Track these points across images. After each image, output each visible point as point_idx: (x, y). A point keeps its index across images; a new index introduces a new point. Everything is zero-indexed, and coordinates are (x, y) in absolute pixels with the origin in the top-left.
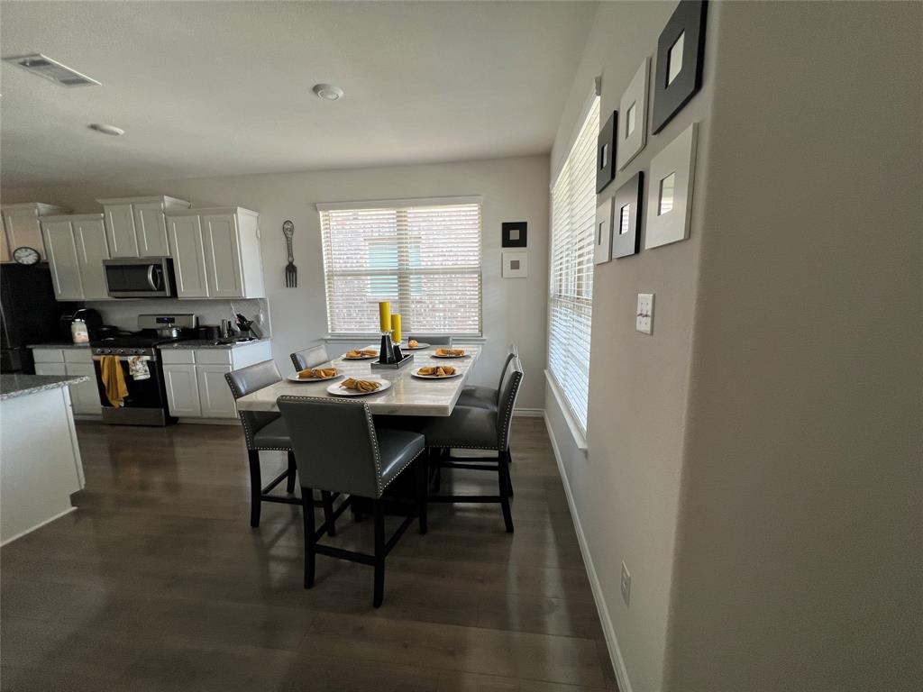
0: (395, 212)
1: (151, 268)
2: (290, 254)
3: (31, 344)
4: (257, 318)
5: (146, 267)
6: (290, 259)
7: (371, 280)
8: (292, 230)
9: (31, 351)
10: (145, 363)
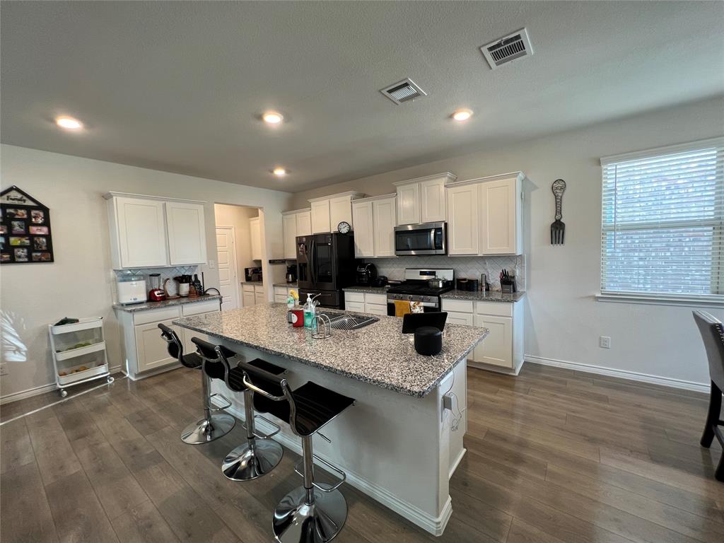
0: (715, 152)
1: (433, 232)
2: (558, 211)
3: (344, 288)
4: (514, 272)
5: (430, 230)
6: (558, 217)
7: (654, 233)
8: (563, 188)
9: (344, 292)
10: (422, 308)
